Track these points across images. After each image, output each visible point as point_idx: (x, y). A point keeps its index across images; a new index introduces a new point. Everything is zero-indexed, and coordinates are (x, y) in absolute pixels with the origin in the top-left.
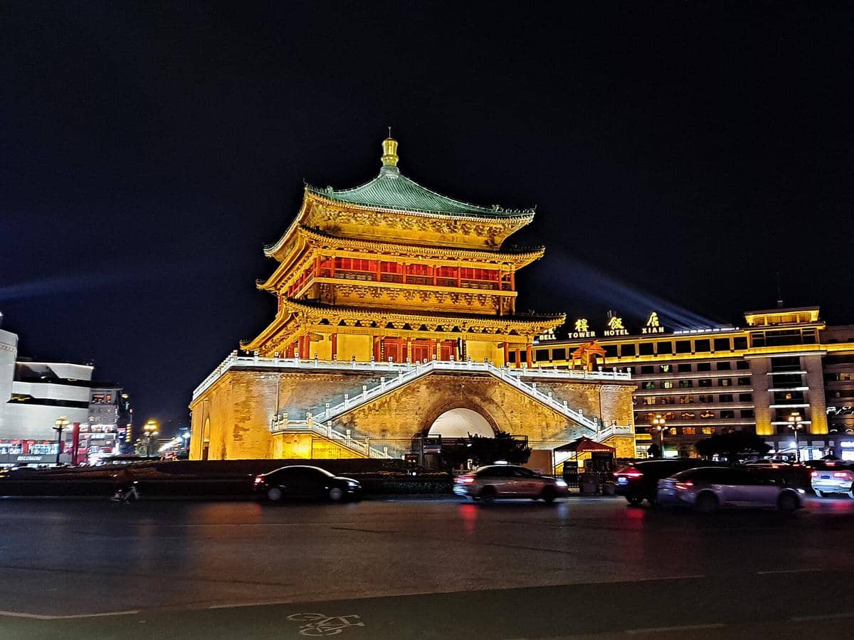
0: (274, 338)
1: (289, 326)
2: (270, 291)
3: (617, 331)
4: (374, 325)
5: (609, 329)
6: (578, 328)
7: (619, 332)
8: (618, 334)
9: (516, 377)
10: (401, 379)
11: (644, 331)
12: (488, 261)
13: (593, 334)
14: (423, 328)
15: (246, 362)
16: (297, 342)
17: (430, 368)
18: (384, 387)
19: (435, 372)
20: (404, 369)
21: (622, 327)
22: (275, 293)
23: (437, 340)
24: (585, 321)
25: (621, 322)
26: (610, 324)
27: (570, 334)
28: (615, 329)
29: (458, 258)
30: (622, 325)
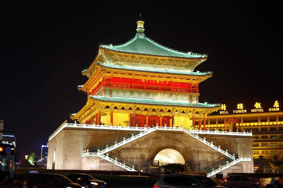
0: (85, 114)
1: (92, 108)
2: (84, 91)
3: (258, 110)
4: (130, 109)
5: (254, 108)
6: (238, 107)
7: (259, 110)
8: (258, 111)
9: (196, 134)
10: (141, 135)
11: (270, 110)
12: (185, 78)
13: (245, 111)
14: (154, 110)
15: (71, 126)
16: (95, 116)
17: (155, 130)
18: (133, 139)
19: (157, 132)
20: (143, 130)
21: (261, 107)
22: (86, 92)
23: (160, 116)
24: (242, 105)
25: (260, 105)
26: (255, 106)
27: (234, 111)
28: (258, 108)
29: (171, 77)
30: (260, 106)
